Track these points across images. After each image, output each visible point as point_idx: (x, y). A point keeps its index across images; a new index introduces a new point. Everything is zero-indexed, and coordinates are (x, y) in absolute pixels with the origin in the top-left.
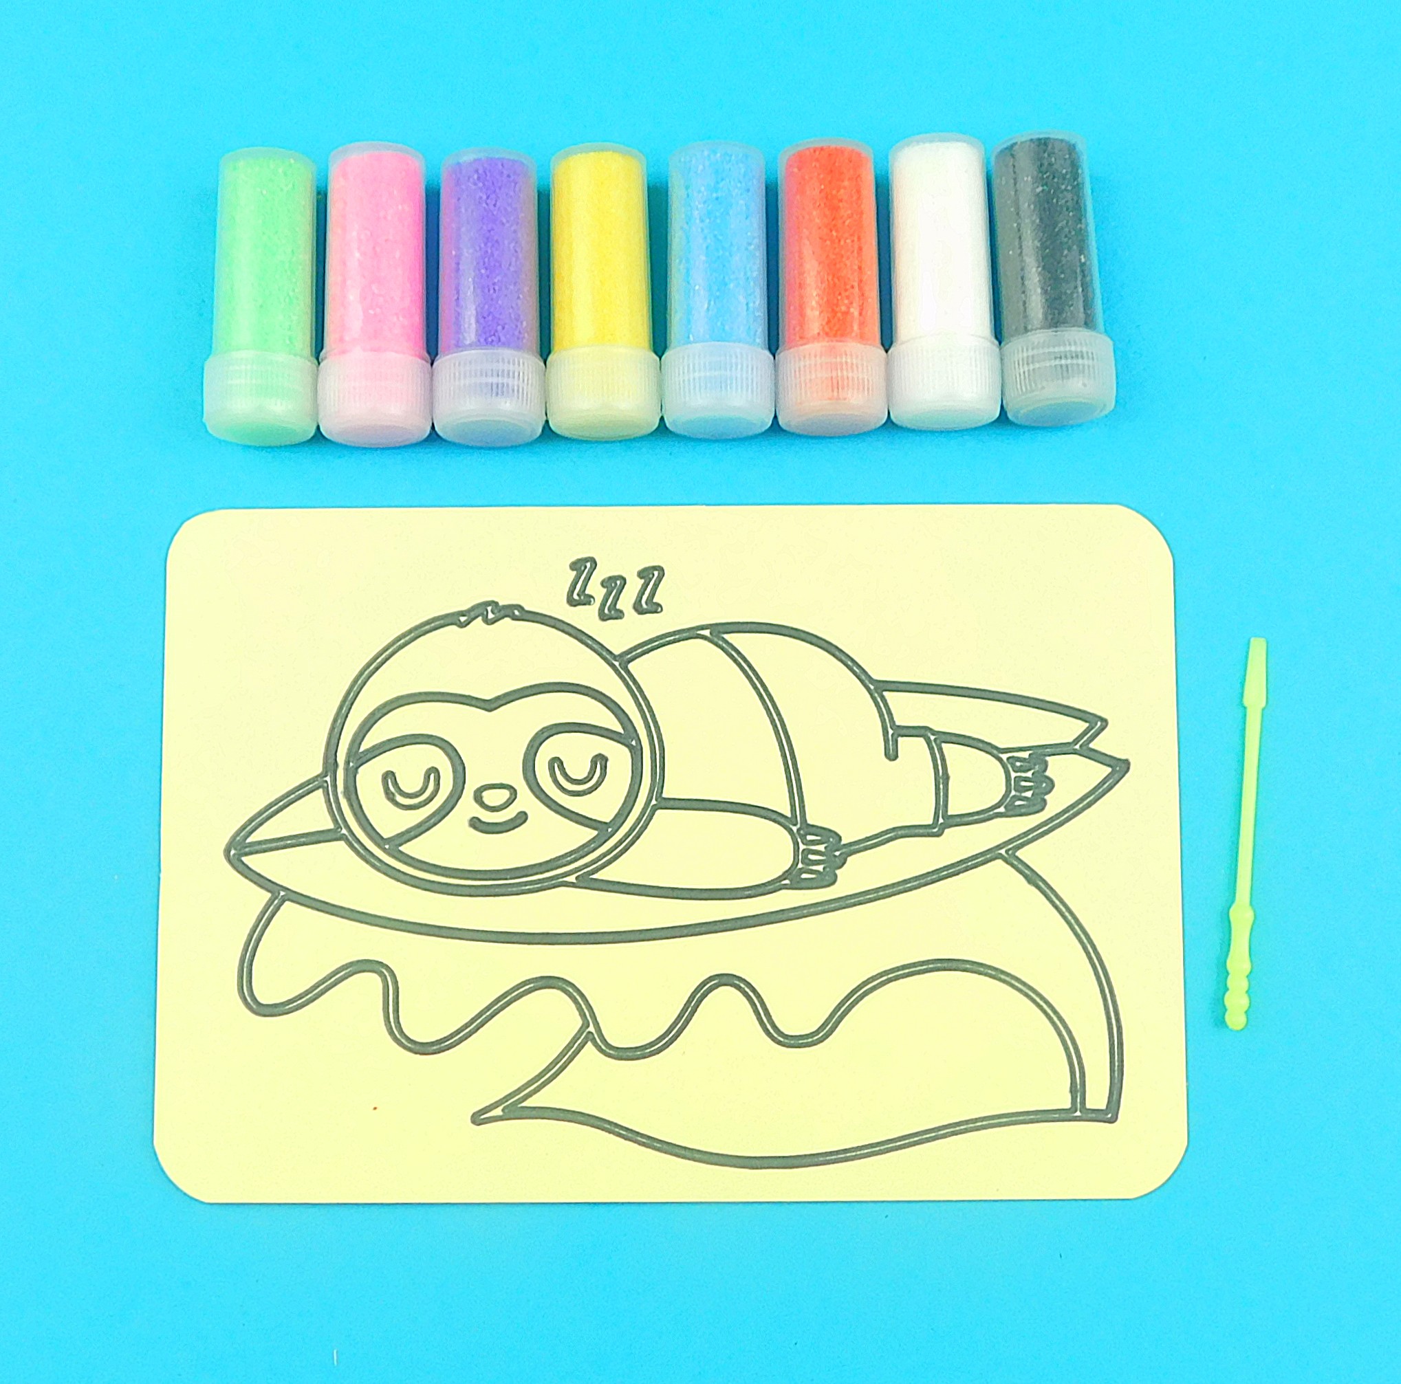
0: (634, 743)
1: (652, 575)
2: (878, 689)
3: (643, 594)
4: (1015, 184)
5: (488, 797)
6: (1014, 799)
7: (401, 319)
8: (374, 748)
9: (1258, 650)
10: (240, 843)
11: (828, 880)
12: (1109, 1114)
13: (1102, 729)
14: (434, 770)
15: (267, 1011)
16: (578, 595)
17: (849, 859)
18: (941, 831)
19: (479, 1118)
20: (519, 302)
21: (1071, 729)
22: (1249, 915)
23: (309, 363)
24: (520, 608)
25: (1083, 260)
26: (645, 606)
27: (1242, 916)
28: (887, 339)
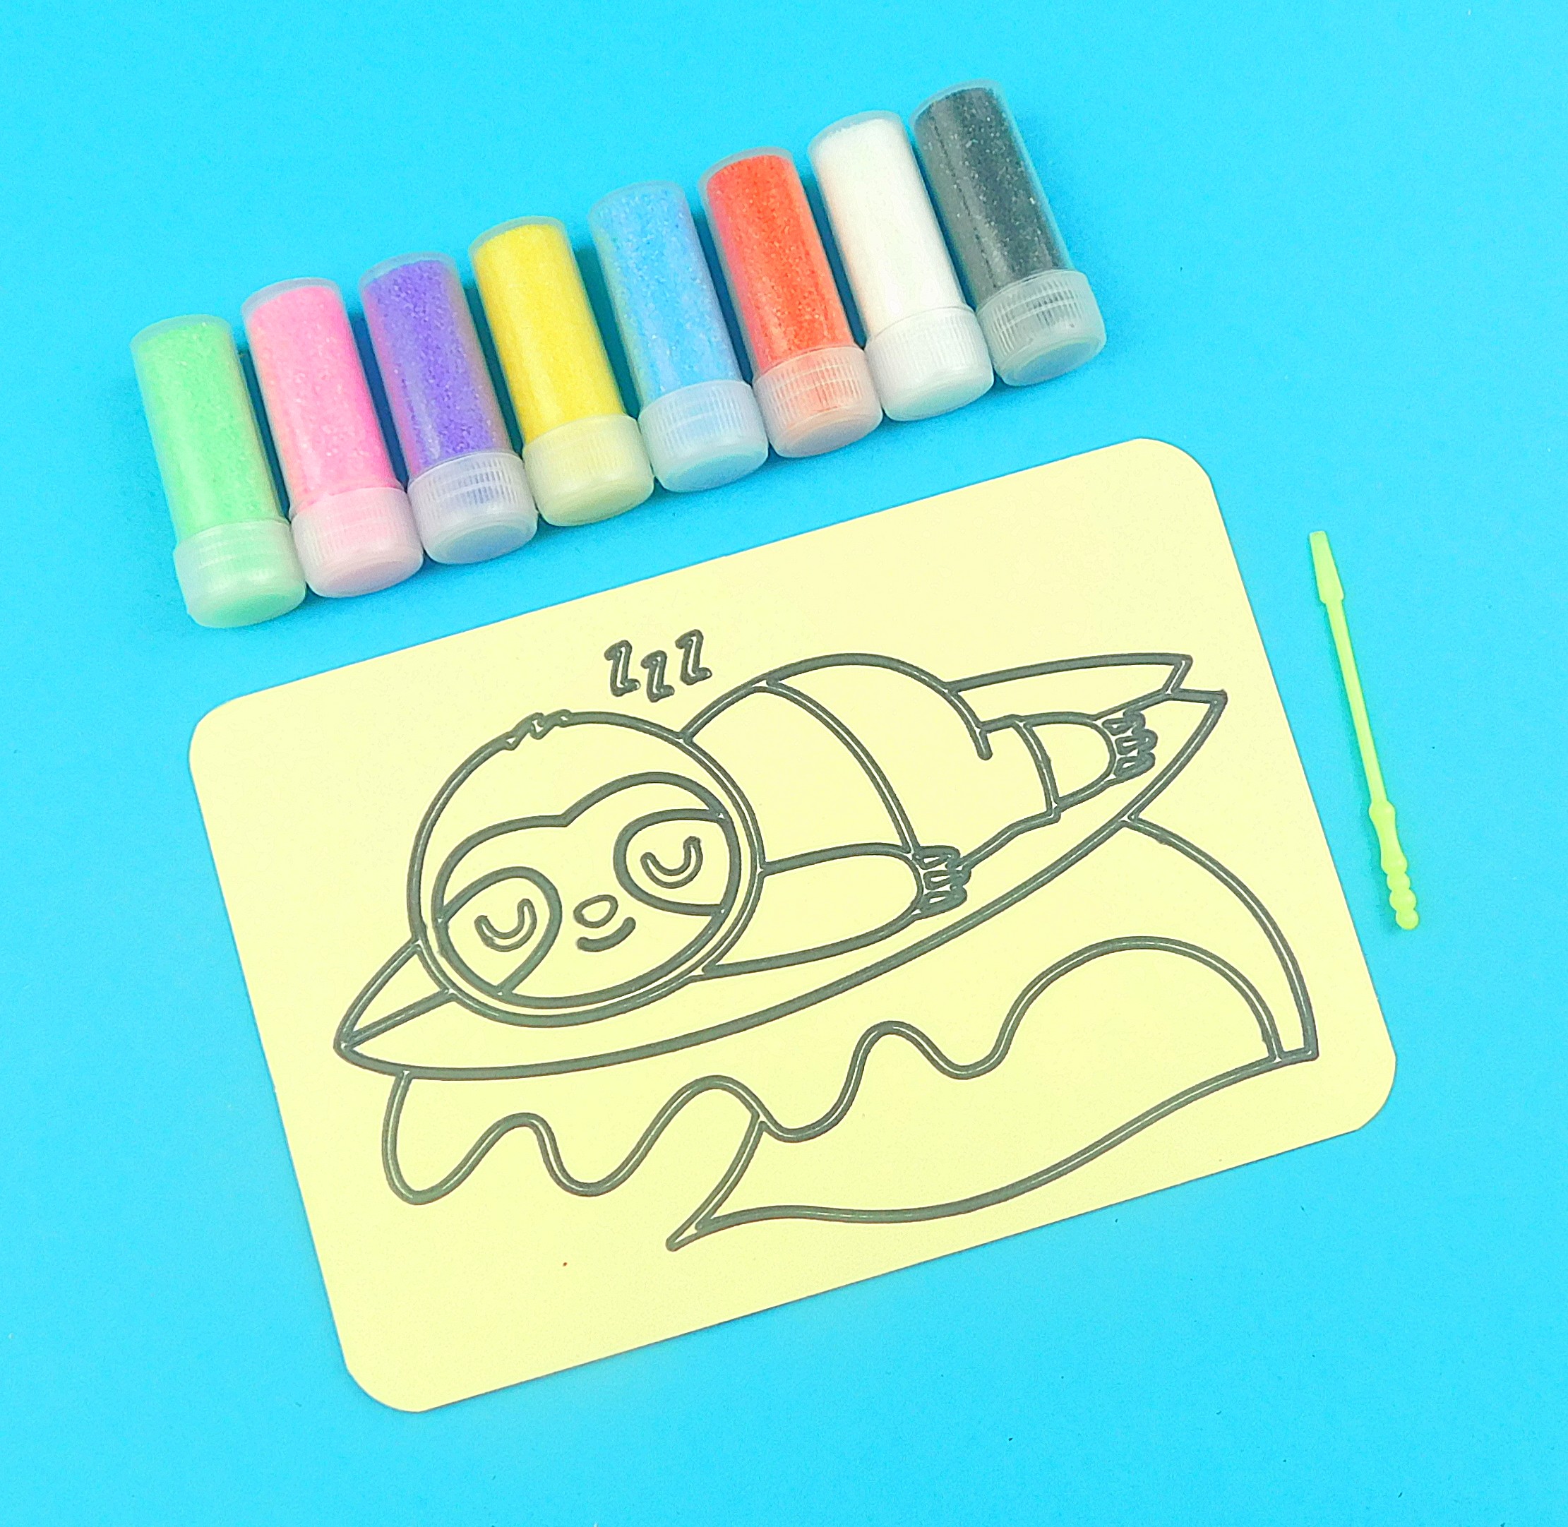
0: (721, 816)
1: (690, 642)
2: (952, 691)
3: (687, 663)
4: (943, 146)
6: (1122, 762)
7: (362, 453)
8: (458, 897)
9: (1320, 544)
11: (957, 899)
12: (1310, 1051)
13: (1188, 667)
14: (526, 903)
15: (425, 1198)
16: (621, 683)
18: (1058, 817)
19: (674, 1243)
20: (478, 401)
21: (1157, 676)
22: (1390, 810)
23: (281, 524)
24: (565, 712)
25: (1033, 202)
26: (693, 675)
27: (1383, 814)
28: (860, 337)
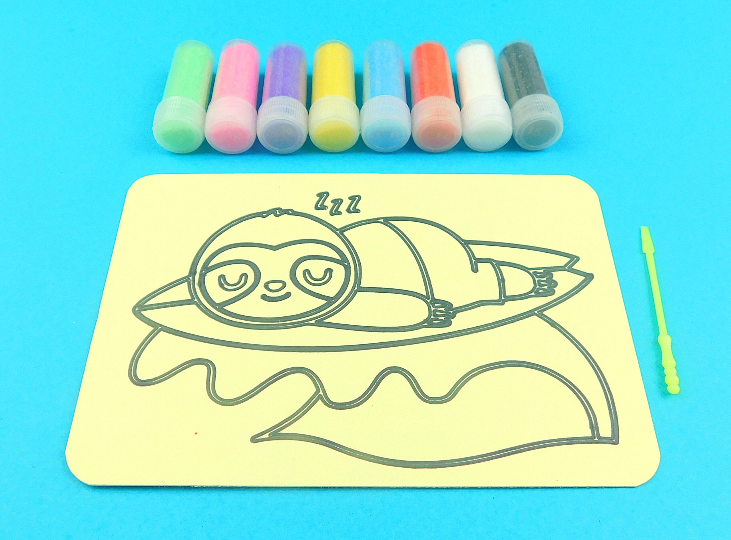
0: (346, 264)
1: (355, 199)
2: (466, 244)
3: (351, 205)
5: (272, 286)
6: (539, 289)
8: (216, 265)
9: (645, 232)
10: (141, 305)
11: (447, 325)
12: (614, 440)
13: (577, 261)
14: (245, 275)
15: (142, 383)
16: (320, 205)
17: (457, 314)
18: (503, 303)
19: (255, 439)
21: (563, 261)
22: (669, 339)
24: (292, 210)
26: (352, 210)
27: (665, 340)
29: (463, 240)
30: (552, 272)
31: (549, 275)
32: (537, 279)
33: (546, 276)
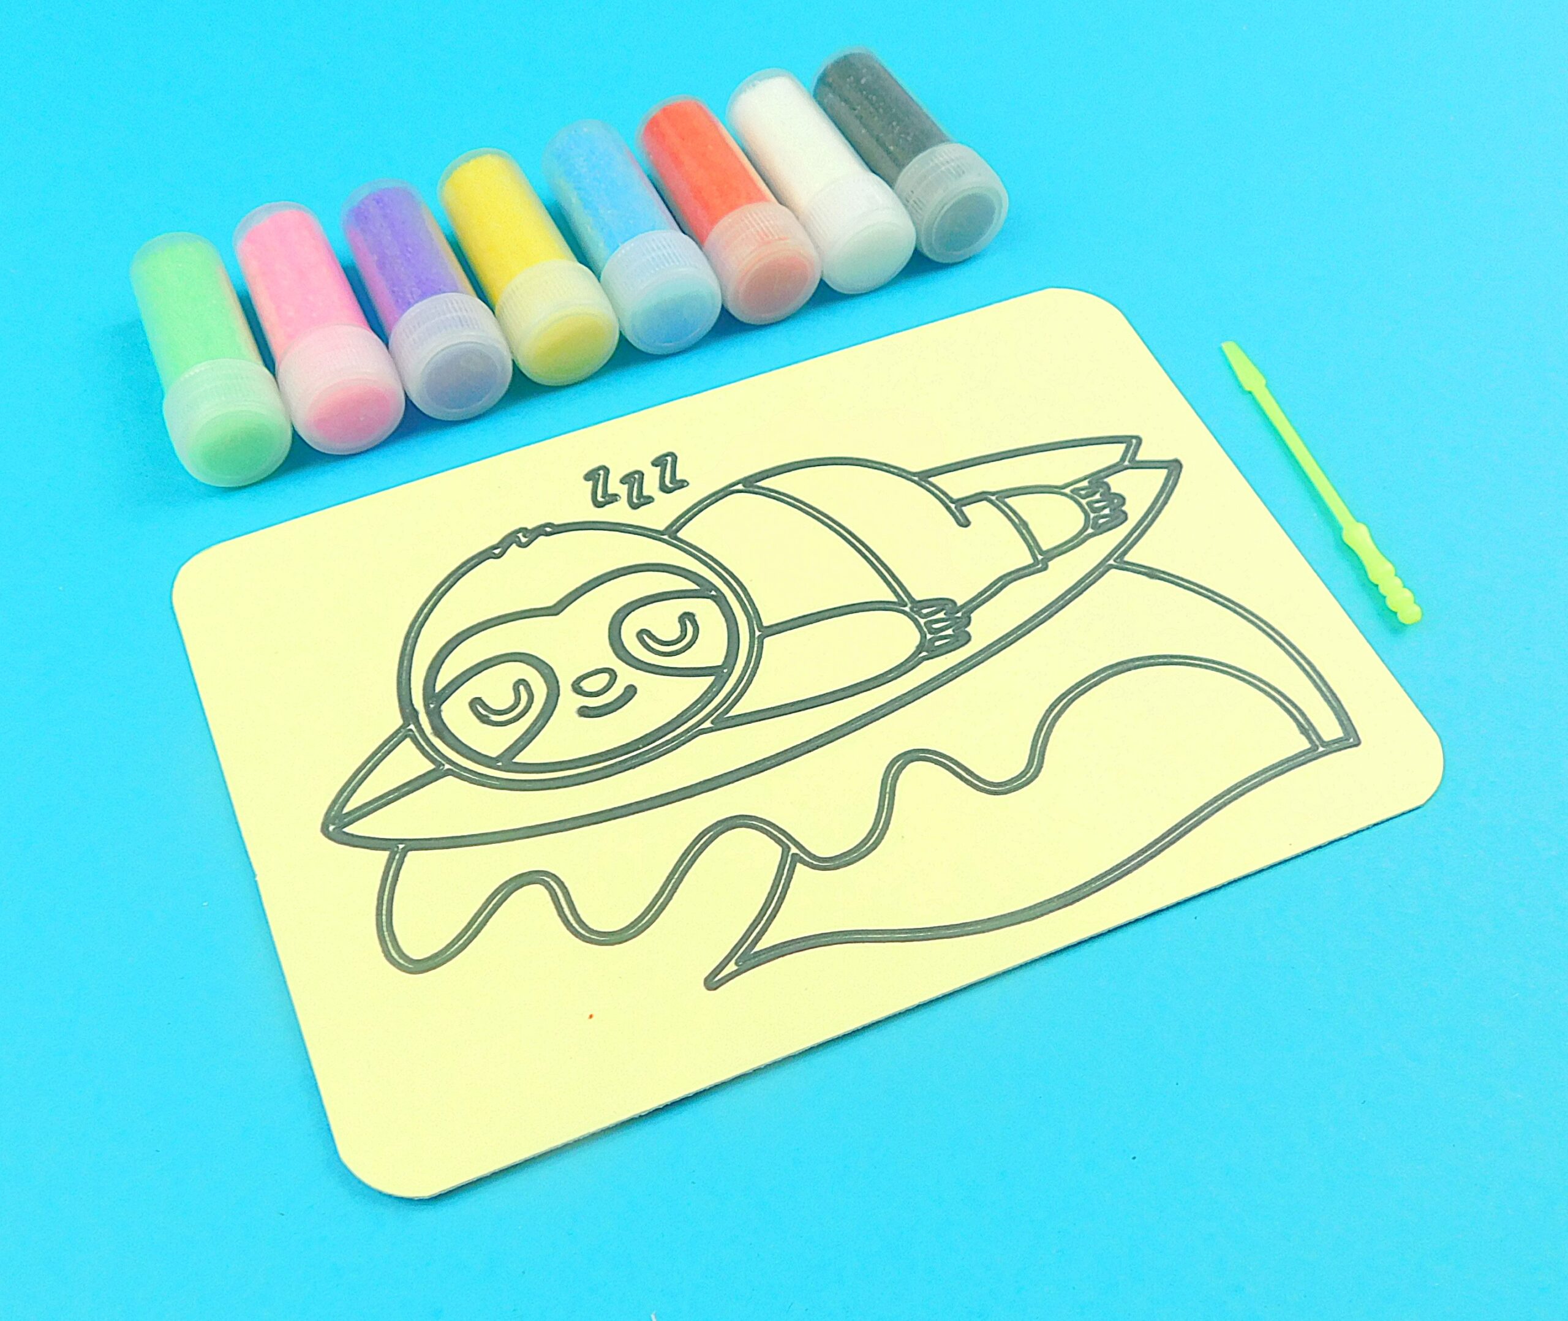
0: (713, 593)
1: (665, 461)
2: (923, 478)
3: (664, 477)
5: (588, 685)
6: (1096, 520)
8: (451, 684)
9: (1232, 349)
10: (335, 817)
11: (962, 641)
12: (1350, 739)
13: (1139, 444)
14: (523, 683)
15: (427, 966)
16: (603, 497)
17: (972, 615)
18: (1045, 566)
19: (713, 982)
21: (1113, 453)
24: (548, 525)
26: (670, 486)
29: (914, 474)
30: (1106, 480)
31: (1102, 487)
32: (1084, 502)
33: (1097, 490)
